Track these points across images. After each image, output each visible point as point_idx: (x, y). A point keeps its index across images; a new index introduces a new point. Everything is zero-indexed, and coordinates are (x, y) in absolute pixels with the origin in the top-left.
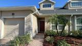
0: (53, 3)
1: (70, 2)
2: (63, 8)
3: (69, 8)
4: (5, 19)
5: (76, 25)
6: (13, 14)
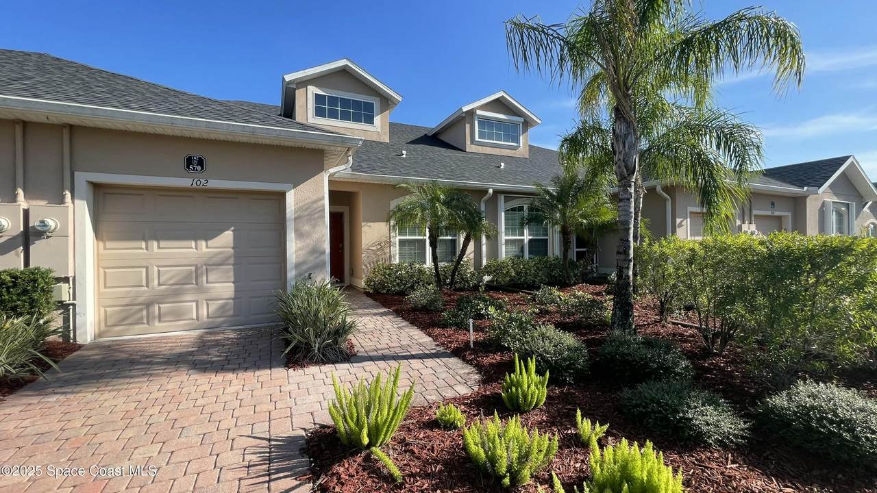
0: (386, 102)
1: (471, 113)
2: (434, 139)
3: (470, 148)
4: (96, 187)
5: (504, 237)
6: (194, 164)
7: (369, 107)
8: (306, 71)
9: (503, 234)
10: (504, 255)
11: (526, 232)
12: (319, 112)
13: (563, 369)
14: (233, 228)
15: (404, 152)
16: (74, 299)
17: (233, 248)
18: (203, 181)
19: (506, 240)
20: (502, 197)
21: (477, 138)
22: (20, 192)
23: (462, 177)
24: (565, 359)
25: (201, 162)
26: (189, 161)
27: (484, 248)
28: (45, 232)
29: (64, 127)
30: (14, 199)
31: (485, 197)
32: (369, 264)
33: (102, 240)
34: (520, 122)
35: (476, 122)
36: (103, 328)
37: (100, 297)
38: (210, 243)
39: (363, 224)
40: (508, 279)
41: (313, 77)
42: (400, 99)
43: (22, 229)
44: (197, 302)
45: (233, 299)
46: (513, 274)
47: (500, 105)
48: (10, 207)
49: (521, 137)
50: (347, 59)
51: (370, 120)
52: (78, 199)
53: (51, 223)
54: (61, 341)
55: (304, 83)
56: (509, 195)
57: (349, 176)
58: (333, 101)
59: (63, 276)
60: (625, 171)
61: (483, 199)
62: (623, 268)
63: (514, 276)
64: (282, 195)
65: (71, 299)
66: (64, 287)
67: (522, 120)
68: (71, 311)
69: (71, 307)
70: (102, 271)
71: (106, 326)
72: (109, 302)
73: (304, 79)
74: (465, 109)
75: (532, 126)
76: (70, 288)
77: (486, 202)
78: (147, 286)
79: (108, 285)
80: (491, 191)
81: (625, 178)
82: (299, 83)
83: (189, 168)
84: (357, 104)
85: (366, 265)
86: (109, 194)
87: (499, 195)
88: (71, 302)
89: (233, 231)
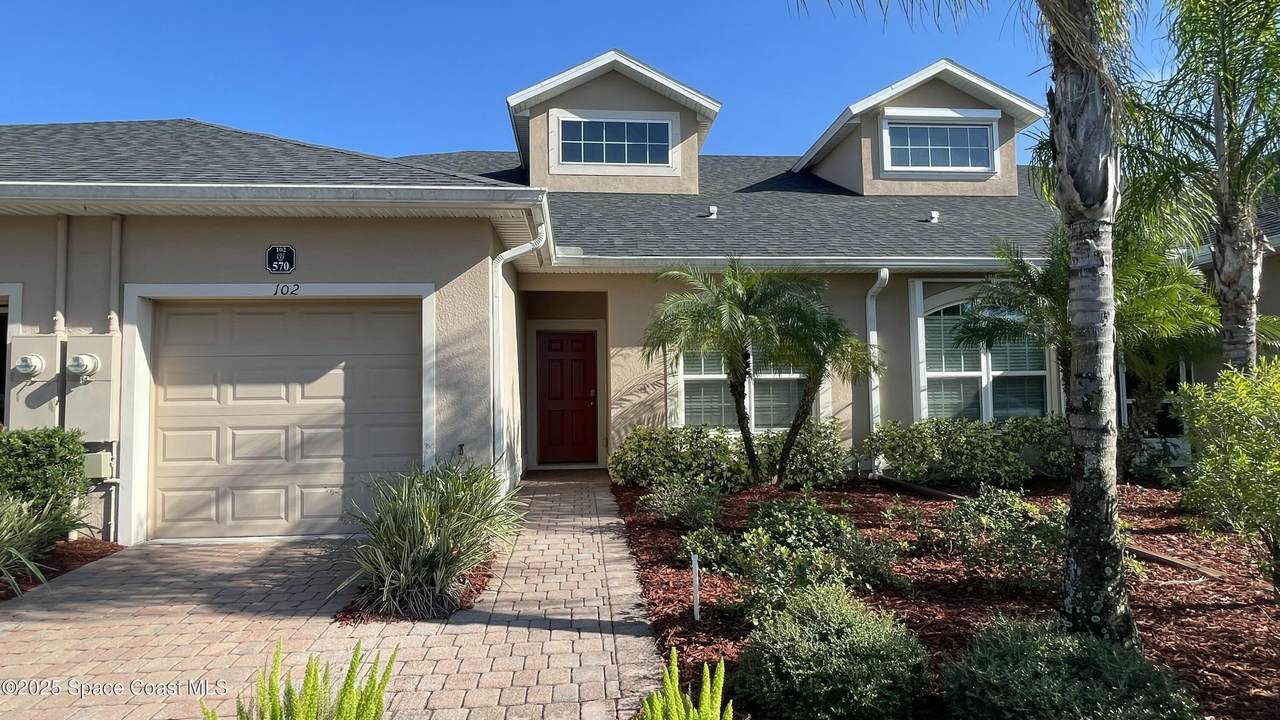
7: (660, 132)
8: (543, 83)
9: (923, 366)
10: (925, 414)
11: (985, 359)
12: (570, 154)
13: (817, 703)
14: (343, 364)
15: (713, 209)
16: (118, 477)
17: (344, 398)
18: (292, 287)
19: (930, 381)
20: (917, 287)
21: (888, 166)
22: (60, 317)
23: (824, 247)
24: (825, 679)
25: (289, 256)
26: (273, 255)
27: (876, 399)
28: (82, 374)
29: (113, 219)
30: (50, 327)
31: (875, 288)
32: (625, 428)
33: (162, 385)
34: (992, 120)
35: (886, 134)
36: (160, 524)
37: (158, 475)
38: (310, 388)
39: (612, 351)
40: (924, 467)
41: (558, 93)
42: (715, 107)
43: (58, 372)
44: (286, 488)
45: (342, 487)
46: (937, 456)
47: (941, 89)
48: (47, 338)
49: (997, 153)
50: (615, 50)
51: (661, 156)
52: (127, 323)
53: (88, 362)
54: (100, 538)
55: (541, 106)
56: (936, 280)
57: (577, 264)
58: (593, 129)
59: (102, 441)
60: (1077, 197)
61: (870, 293)
62: (1083, 449)
63: (941, 462)
64: (414, 306)
65: (114, 476)
66: (105, 455)
67: (997, 114)
68: (113, 494)
69: (113, 488)
70: (160, 433)
71: (164, 520)
72: (169, 483)
73: (543, 99)
74: (857, 108)
75: (1024, 124)
76: (112, 459)
77: (880, 298)
78: (218, 460)
79: (167, 457)
80: (885, 273)
81: (1081, 215)
82: (533, 107)
83: (272, 267)
84: (637, 130)
85: (618, 432)
86: (175, 314)
87: (910, 280)
88: (114, 480)
89: (344, 369)
